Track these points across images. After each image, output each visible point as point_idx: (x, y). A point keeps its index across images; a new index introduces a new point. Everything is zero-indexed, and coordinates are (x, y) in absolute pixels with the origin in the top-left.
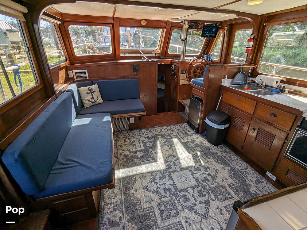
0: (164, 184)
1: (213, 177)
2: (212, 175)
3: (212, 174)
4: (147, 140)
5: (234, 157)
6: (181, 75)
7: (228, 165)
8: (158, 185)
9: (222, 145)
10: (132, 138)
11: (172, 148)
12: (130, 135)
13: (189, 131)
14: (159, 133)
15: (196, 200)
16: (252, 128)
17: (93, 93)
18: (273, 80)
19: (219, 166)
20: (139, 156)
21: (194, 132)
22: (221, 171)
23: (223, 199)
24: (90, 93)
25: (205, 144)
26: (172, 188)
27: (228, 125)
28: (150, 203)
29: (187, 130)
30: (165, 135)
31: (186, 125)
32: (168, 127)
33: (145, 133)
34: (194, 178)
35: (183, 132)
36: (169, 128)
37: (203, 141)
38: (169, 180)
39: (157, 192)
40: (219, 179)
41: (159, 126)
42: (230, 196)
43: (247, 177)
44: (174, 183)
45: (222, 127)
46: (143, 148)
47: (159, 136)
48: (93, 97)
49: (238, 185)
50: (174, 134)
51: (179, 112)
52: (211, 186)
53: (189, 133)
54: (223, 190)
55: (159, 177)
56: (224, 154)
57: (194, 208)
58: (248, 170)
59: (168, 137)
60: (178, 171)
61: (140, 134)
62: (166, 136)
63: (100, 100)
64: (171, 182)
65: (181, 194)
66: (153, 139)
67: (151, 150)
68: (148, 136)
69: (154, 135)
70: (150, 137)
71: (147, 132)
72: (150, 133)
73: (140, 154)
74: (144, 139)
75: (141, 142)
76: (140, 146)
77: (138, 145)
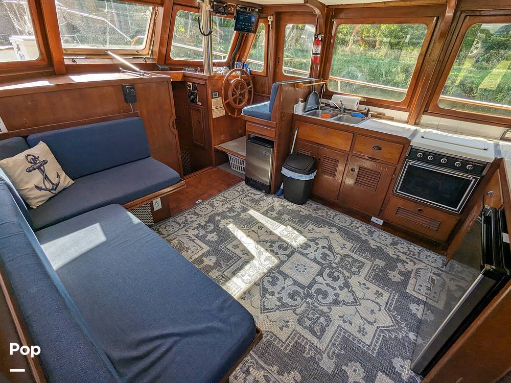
0: (283, 288)
1: (330, 248)
2: (327, 247)
3: (325, 245)
4: (202, 232)
5: (332, 213)
6: (213, 100)
7: (334, 226)
8: (277, 295)
9: (308, 202)
10: (171, 237)
11: (252, 229)
12: (163, 235)
13: (255, 195)
14: (214, 212)
15: (335, 289)
16: (350, 169)
17: (42, 168)
18: (353, 101)
19: (326, 231)
20: (212, 265)
21: (263, 194)
22: (331, 236)
23: (357, 270)
24: (35, 169)
25: (288, 207)
26: (296, 288)
27: (315, 173)
28: (287, 326)
29: (251, 193)
30: (224, 212)
31: (243, 185)
32: (220, 198)
33: (189, 220)
34: (311, 260)
35: (248, 198)
36: (222, 198)
37: (283, 203)
38: (285, 279)
39: (284, 306)
40: (337, 249)
41: (204, 200)
42: (361, 264)
43: (358, 232)
44: (294, 280)
45: (312, 176)
46: (206, 248)
47: (218, 218)
48: (46, 177)
49: (358, 246)
50: (238, 205)
51: (219, 167)
52: (336, 261)
53: (257, 197)
54: (350, 260)
55: (269, 281)
56: (319, 212)
57: (340, 299)
58: (354, 224)
59: (233, 214)
60: (286, 261)
61: (182, 226)
62: (228, 214)
63: (66, 181)
64: (289, 282)
65: (313, 290)
66: (211, 227)
67: (223, 245)
68: (199, 224)
69: (207, 219)
70: (203, 223)
71: (191, 218)
72: (197, 216)
73: (210, 260)
74: (195, 232)
75: (195, 238)
76: (199, 246)
77: (194, 246)
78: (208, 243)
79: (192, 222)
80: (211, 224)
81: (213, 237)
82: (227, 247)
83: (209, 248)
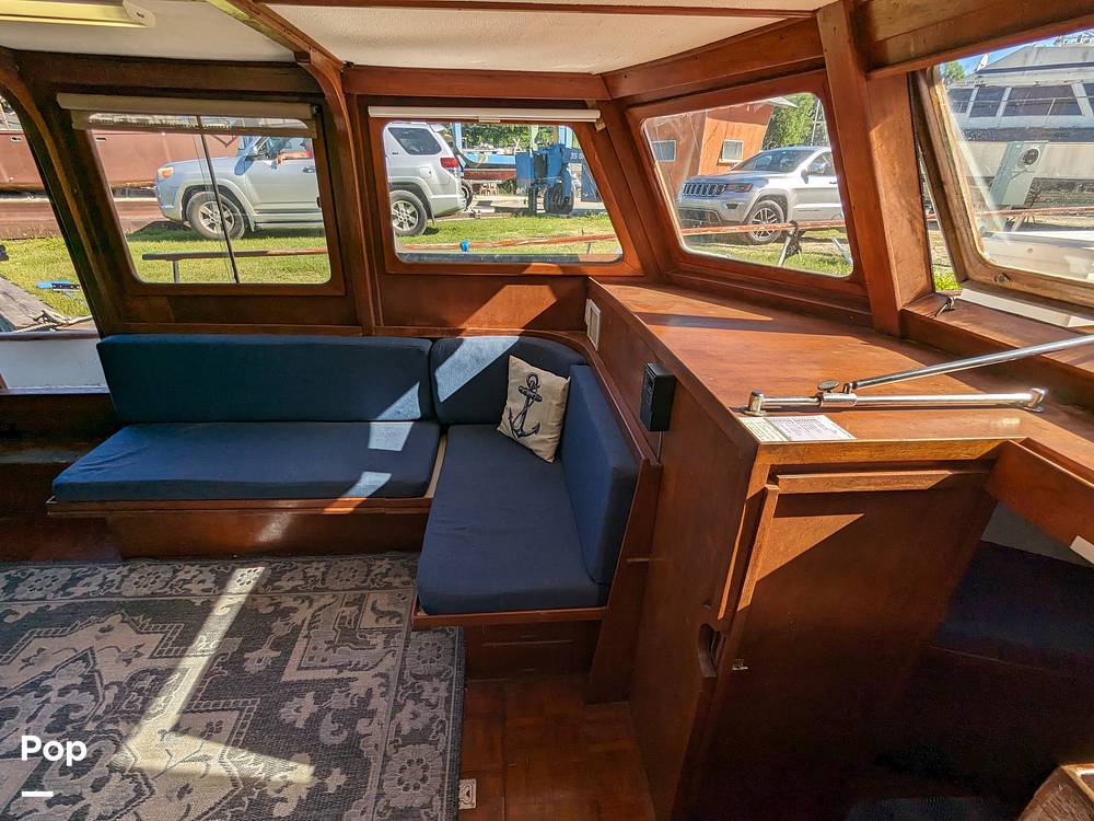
66: (328, 733)
67: (250, 710)
68: (372, 714)
69: (367, 748)
70: (362, 726)
71: (415, 715)
72: (406, 730)
73: (260, 661)
74: (358, 688)
75: (341, 676)
76: (315, 668)
77: (323, 660)
78: (298, 689)
79: (398, 707)
80: (338, 740)
81: (298, 711)
82: (237, 713)
83: (286, 678)
